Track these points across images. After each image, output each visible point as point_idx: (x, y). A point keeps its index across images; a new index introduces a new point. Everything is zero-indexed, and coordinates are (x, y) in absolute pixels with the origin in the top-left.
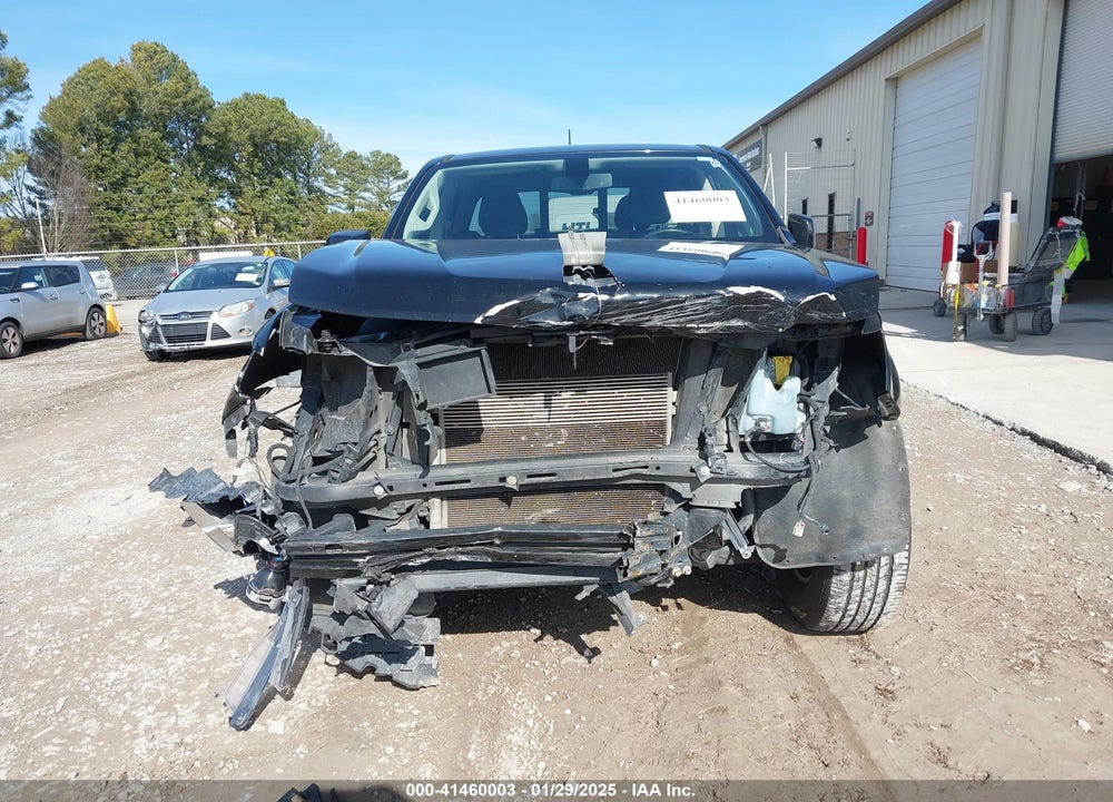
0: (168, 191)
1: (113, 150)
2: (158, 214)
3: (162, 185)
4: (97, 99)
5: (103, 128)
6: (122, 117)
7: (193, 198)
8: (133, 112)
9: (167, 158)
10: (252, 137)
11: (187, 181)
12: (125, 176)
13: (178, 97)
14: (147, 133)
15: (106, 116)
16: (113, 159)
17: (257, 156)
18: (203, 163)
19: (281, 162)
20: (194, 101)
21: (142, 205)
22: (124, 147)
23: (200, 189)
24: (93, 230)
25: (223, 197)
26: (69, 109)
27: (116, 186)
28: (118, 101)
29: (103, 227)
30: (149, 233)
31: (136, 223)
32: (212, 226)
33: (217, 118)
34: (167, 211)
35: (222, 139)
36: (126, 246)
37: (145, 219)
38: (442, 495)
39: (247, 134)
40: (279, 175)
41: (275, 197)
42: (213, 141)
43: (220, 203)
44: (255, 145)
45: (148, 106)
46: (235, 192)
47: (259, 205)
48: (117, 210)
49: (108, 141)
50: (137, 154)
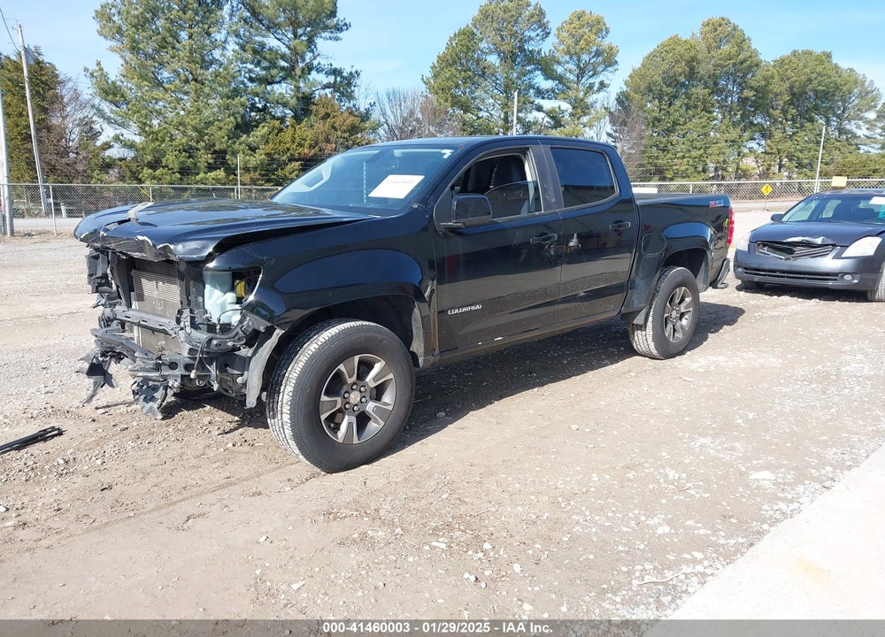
0: (706, 135)
1: (670, 105)
2: (695, 153)
3: (702, 131)
4: (665, 67)
5: (665, 88)
6: (682, 79)
7: (726, 141)
8: (692, 74)
9: (711, 109)
10: (791, 87)
11: (724, 127)
12: (675, 123)
13: (730, 59)
14: (699, 91)
15: (672, 81)
16: (668, 112)
17: (792, 104)
18: (741, 112)
19: (816, 108)
20: (745, 61)
21: (683, 146)
22: (678, 103)
23: (734, 134)
24: (641, 165)
25: (754, 139)
26: (643, 77)
27: (669, 131)
28: (681, 67)
29: (650, 163)
30: (683, 168)
31: (676, 160)
32: (738, 164)
33: (760, 74)
34: (702, 151)
35: (761, 92)
36: (664, 179)
37: (683, 157)
39: (787, 84)
40: (811, 120)
41: (803, 137)
42: (752, 93)
44: (793, 94)
45: (703, 69)
46: (766, 134)
47: (788, 146)
48: (664, 151)
49: (666, 98)
50: (688, 107)
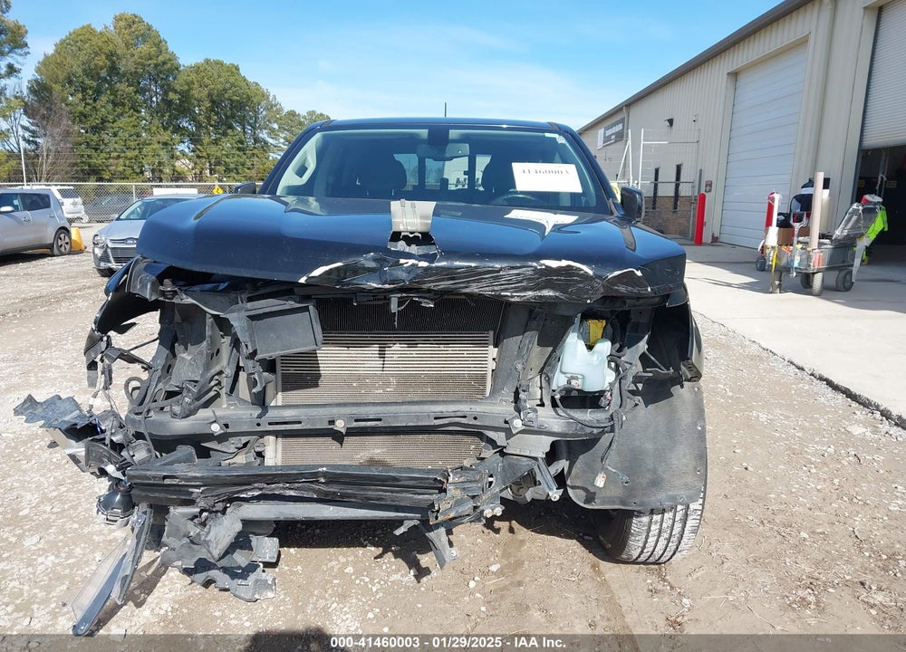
0: (138, 135)
1: (95, 100)
2: (130, 154)
3: (133, 131)
4: (83, 58)
5: (87, 82)
6: (103, 73)
7: (159, 143)
8: (113, 69)
9: (139, 108)
10: (210, 95)
11: (154, 128)
12: (104, 121)
13: (150, 59)
14: (123, 88)
15: (91, 73)
16: (94, 107)
17: (213, 110)
18: (168, 114)
19: (233, 116)
20: (164, 63)
21: (116, 146)
22: (104, 98)
23: (165, 136)
24: (75, 164)
25: (184, 142)
26: (60, 65)
27: (96, 129)
28: (101, 60)
29: (83, 162)
30: (121, 169)
31: (111, 160)
32: (173, 166)
33: (182, 78)
34: (137, 152)
35: (185, 96)
36: (100, 179)
37: (119, 157)
38: (277, 434)
39: (206, 92)
40: (231, 127)
41: (227, 144)
42: (178, 96)
43: (182, 147)
44: (213, 102)
45: (126, 65)
46: (195, 140)
47: (213, 150)
48: (96, 149)
49: (91, 92)
50: (115, 104)
